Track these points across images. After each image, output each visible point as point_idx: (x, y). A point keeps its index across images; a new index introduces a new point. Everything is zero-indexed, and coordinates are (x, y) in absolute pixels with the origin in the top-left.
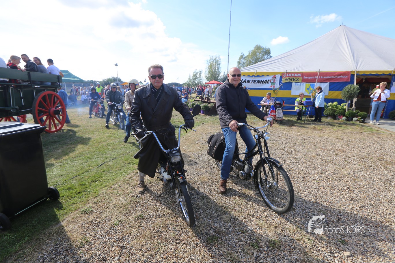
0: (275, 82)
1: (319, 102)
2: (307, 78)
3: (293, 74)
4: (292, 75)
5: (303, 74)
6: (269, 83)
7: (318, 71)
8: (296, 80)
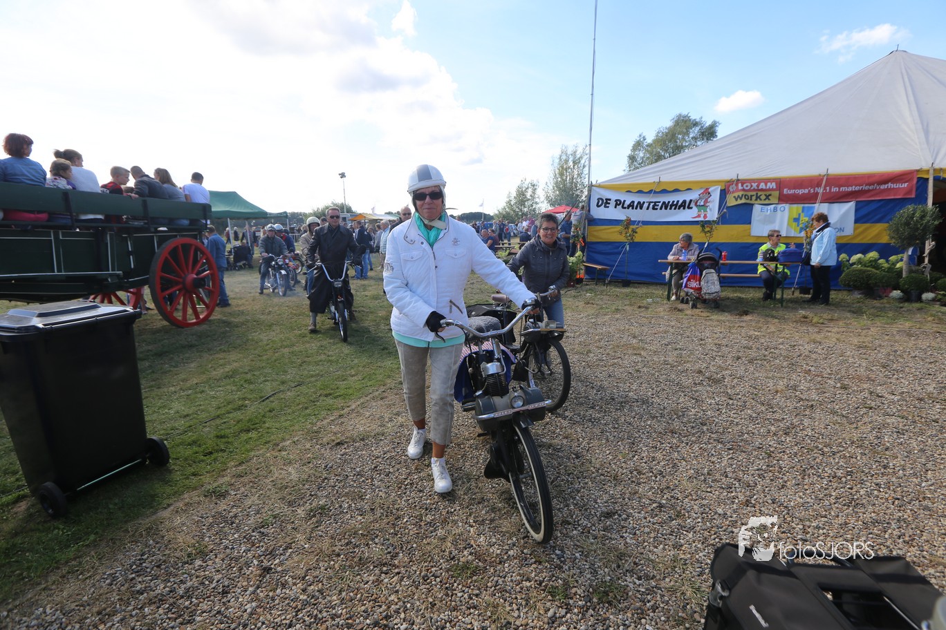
0: (708, 204)
1: (821, 252)
2: (792, 192)
3: (755, 183)
4: (752, 186)
5: (781, 183)
6: (691, 208)
7: (823, 172)
8: (763, 197)
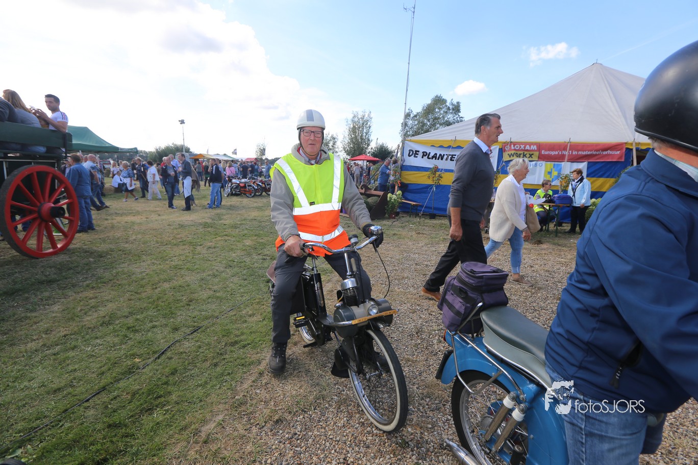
2: (547, 153)
3: (523, 145)
4: (520, 147)
5: (540, 146)
7: (567, 140)
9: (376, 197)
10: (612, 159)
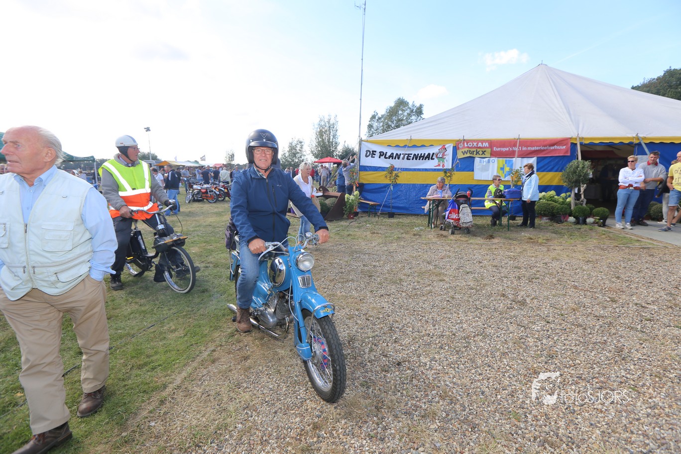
0: (445, 157)
1: (531, 191)
2: (499, 149)
3: (475, 142)
4: (473, 145)
5: (492, 143)
6: (434, 159)
7: (517, 137)
8: (481, 153)
9: (334, 198)
10: (559, 154)
